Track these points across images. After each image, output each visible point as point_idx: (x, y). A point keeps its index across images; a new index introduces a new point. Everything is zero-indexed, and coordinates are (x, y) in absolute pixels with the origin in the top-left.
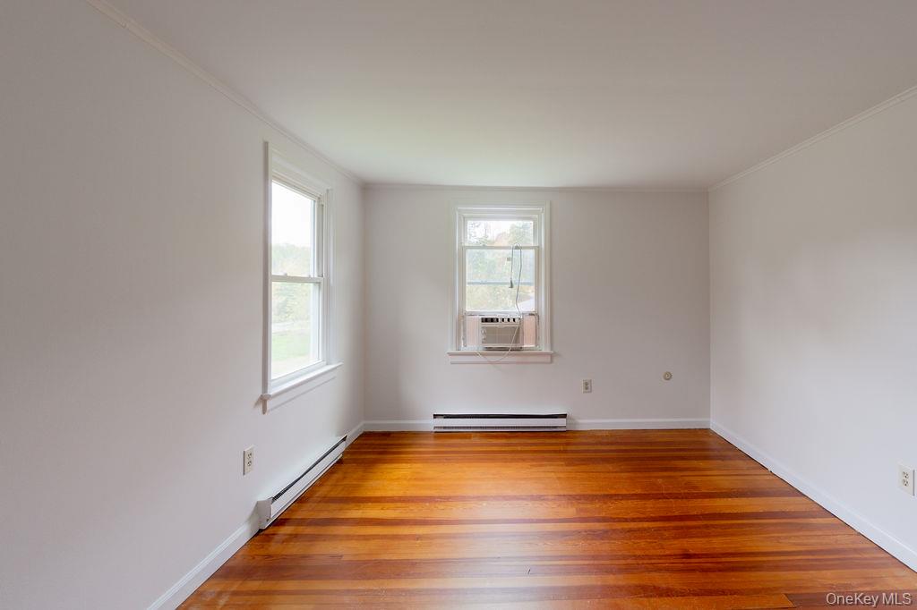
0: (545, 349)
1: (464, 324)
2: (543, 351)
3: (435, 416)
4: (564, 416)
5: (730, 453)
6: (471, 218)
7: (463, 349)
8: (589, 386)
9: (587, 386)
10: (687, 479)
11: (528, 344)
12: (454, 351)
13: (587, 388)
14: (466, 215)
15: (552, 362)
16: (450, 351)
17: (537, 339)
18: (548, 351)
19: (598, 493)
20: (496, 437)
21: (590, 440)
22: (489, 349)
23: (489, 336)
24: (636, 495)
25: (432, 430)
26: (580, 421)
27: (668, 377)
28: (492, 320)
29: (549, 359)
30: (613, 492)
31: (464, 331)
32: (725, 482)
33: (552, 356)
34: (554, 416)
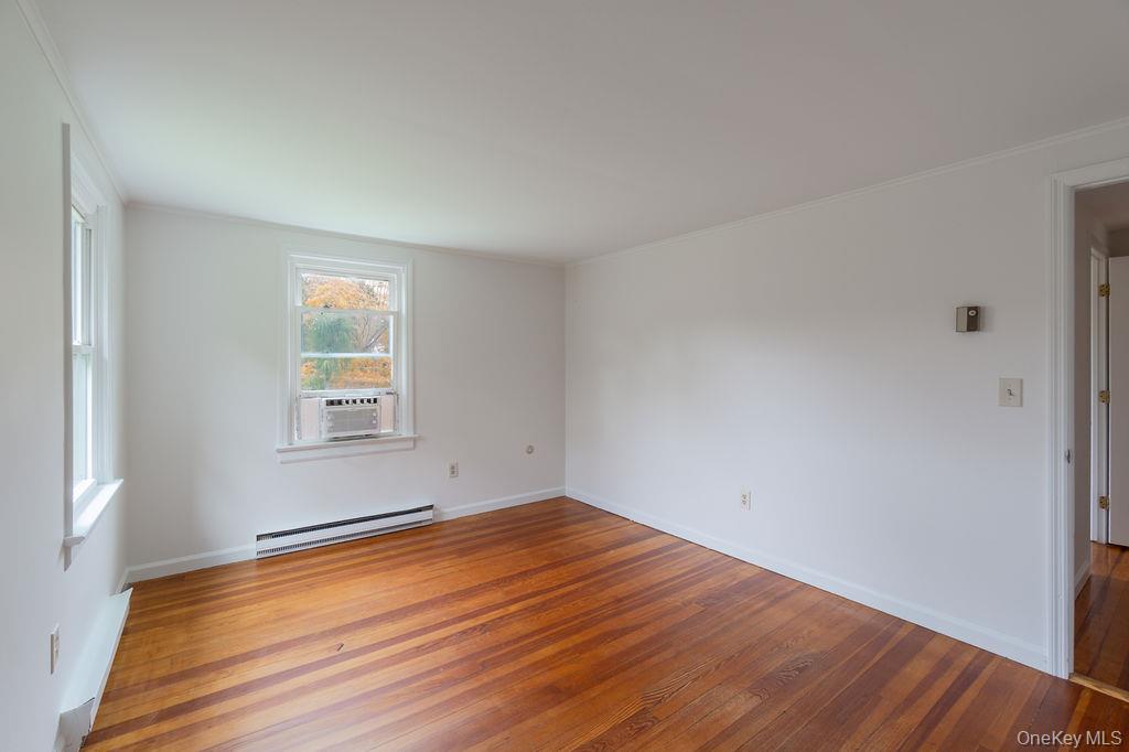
0: (406, 432)
1: (298, 410)
2: (405, 435)
3: (259, 537)
4: (431, 507)
5: (593, 513)
7: (297, 443)
8: (455, 469)
9: (453, 470)
10: (577, 542)
11: (384, 429)
12: (286, 446)
13: (453, 473)
14: (298, 265)
15: (415, 448)
16: (279, 446)
17: (395, 420)
18: (411, 435)
19: (511, 573)
20: (353, 547)
21: (464, 528)
22: (336, 439)
23: (337, 422)
24: (545, 566)
25: (255, 557)
26: (446, 510)
27: (530, 450)
28: (340, 402)
29: (411, 444)
30: (524, 569)
31: (298, 418)
32: (608, 537)
33: (415, 440)
34: (419, 510)
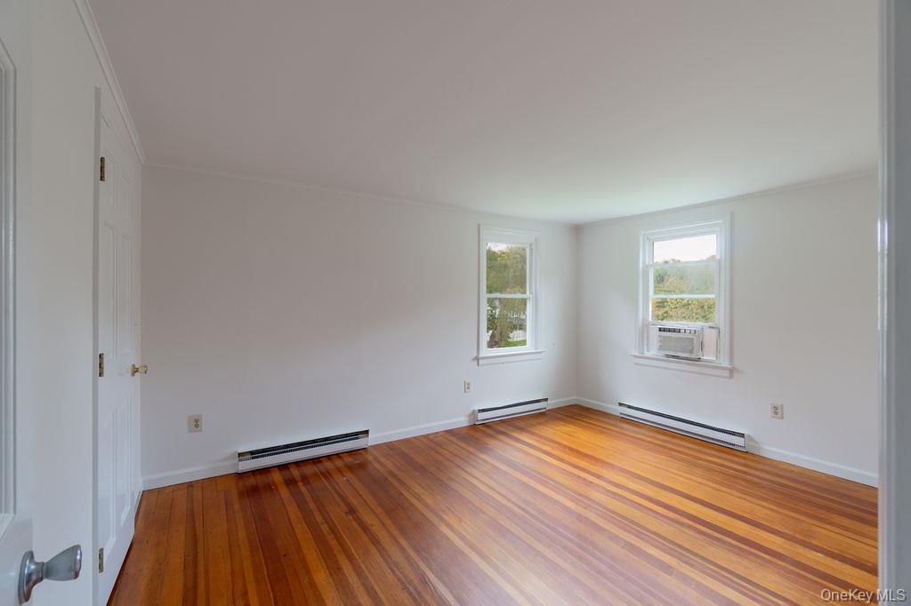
0: (724, 362)
1: (648, 332)
2: (723, 365)
3: (620, 404)
4: (742, 435)
6: (658, 240)
7: (647, 354)
8: (779, 411)
9: (776, 411)
11: (708, 356)
12: (638, 354)
13: (776, 413)
14: (651, 237)
15: (731, 376)
16: (635, 353)
17: (718, 351)
18: (727, 365)
22: (668, 356)
23: (665, 344)
25: (619, 415)
26: (766, 447)
28: (669, 330)
29: (727, 373)
31: (648, 338)
33: (731, 371)
34: (733, 433)
